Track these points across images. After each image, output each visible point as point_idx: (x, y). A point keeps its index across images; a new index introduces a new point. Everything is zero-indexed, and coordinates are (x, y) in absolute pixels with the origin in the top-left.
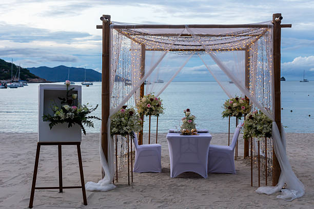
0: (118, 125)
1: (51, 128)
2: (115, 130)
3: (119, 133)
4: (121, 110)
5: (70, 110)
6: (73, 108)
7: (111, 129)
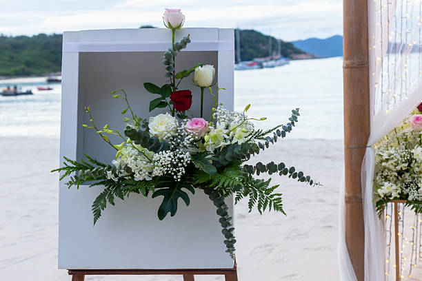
0: (400, 173)
1: (97, 215)
2: (388, 188)
3: (403, 197)
4: (412, 118)
5: (178, 137)
6: (191, 127)
7: (377, 186)
